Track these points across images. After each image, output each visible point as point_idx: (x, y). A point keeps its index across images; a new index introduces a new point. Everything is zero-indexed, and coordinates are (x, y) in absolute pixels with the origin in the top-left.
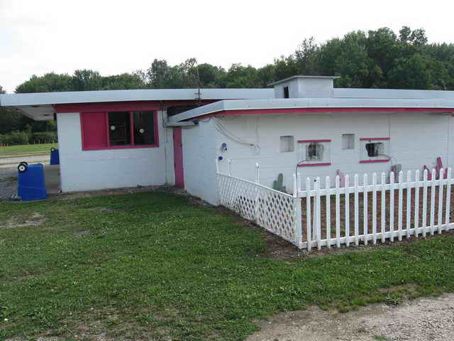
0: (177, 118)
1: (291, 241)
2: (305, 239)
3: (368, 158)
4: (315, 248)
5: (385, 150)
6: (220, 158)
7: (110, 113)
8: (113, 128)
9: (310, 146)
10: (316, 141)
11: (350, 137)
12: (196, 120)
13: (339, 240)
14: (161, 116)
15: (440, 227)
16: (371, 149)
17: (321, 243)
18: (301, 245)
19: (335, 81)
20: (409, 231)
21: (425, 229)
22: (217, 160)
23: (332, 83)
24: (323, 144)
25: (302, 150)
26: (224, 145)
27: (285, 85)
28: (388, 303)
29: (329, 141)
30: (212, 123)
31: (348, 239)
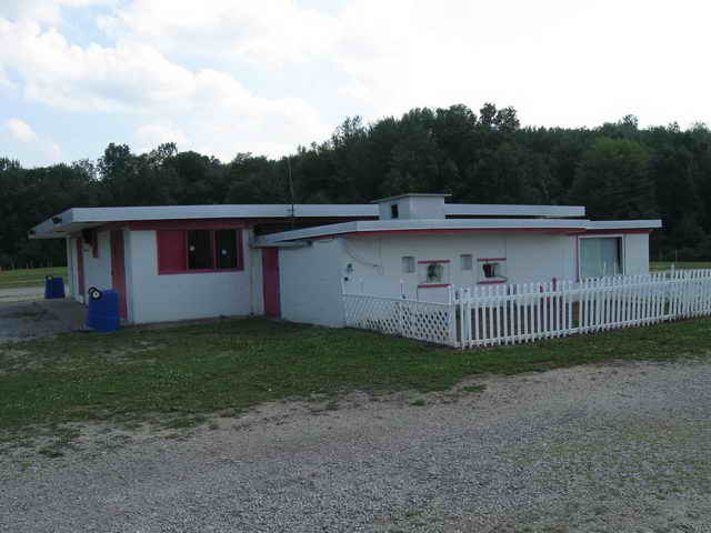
0: (271, 239)
1: (446, 343)
2: (459, 339)
3: (485, 279)
4: (467, 347)
5: (502, 270)
6: (346, 279)
7: (189, 232)
8: (192, 249)
9: (430, 268)
10: (436, 262)
11: (467, 257)
12: (310, 241)
13: (486, 341)
14: (246, 235)
15: (565, 331)
16: (488, 270)
17: (472, 343)
18: (456, 345)
19: (446, 198)
20: (540, 334)
21: (553, 333)
22: (342, 280)
23: (443, 201)
24: (442, 264)
25: (423, 271)
26: (350, 266)
27: (393, 203)
28: (538, 370)
29: (448, 261)
30: (336, 243)
31: (493, 340)
